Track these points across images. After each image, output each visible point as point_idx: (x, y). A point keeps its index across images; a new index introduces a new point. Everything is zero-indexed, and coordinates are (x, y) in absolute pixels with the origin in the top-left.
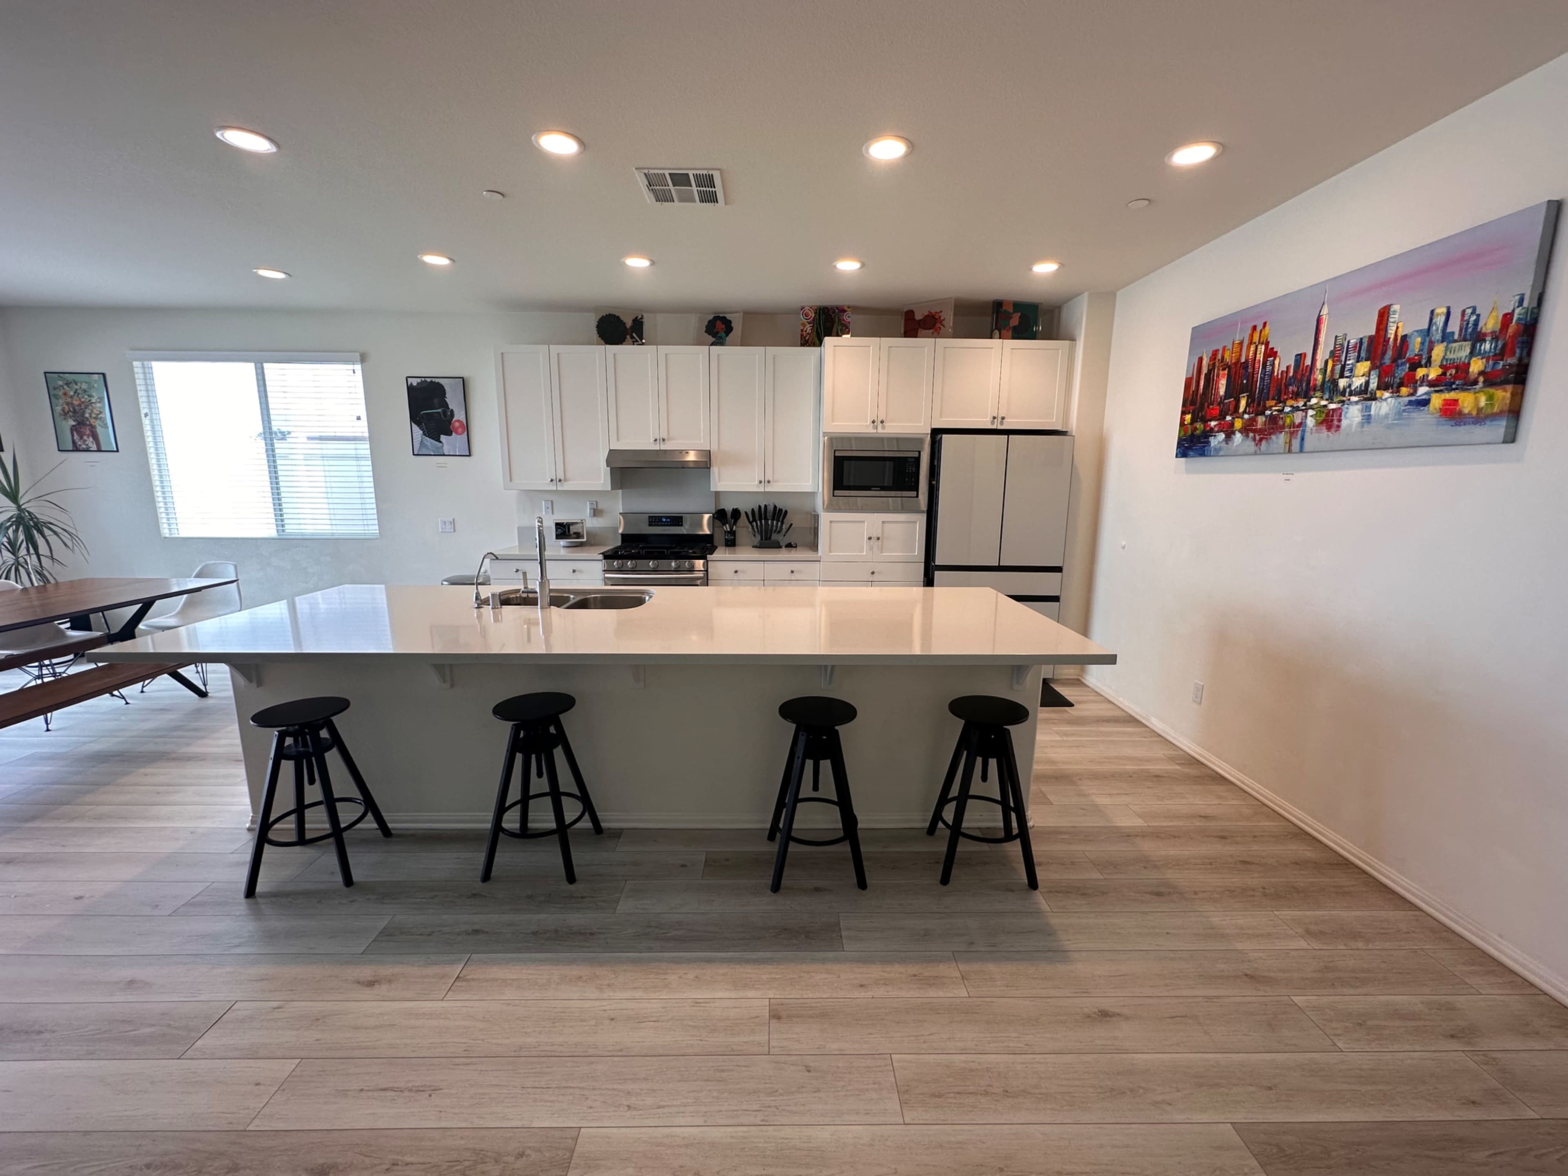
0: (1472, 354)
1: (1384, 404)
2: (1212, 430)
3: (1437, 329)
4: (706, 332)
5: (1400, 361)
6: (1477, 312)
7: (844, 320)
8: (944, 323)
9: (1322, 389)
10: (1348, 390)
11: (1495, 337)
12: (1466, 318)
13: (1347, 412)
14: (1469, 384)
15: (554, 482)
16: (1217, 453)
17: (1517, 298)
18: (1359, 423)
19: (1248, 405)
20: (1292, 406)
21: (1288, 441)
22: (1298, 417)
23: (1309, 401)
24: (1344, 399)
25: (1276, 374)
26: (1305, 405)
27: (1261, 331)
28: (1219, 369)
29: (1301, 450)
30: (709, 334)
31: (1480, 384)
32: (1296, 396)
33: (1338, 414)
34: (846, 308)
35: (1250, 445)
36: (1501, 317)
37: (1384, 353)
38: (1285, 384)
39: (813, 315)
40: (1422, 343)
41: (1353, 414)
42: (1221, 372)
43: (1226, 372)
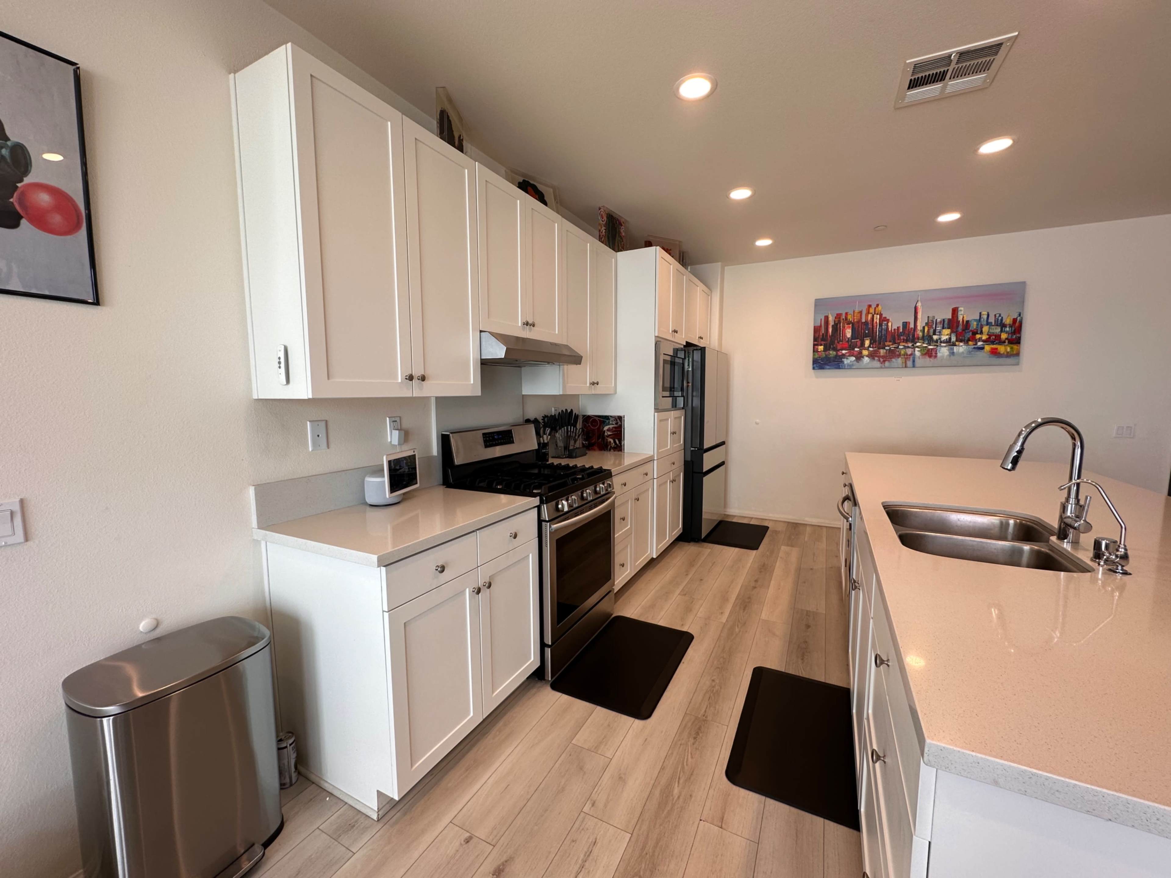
0: (1001, 331)
3: (984, 320)
5: (967, 331)
6: (1002, 316)
7: (621, 233)
9: (923, 338)
10: (939, 341)
11: (1011, 326)
12: (997, 317)
14: (1002, 342)
15: (413, 381)
17: (1018, 313)
19: (871, 343)
20: (903, 346)
23: (916, 344)
24: (937, 344)
25: (890, 330)
26: (913, 345)
27: (875, 309)
28: (843, 323)
31: (1007, 343)
32: (906, 341)
36: (1012, 320)
37: (958, 326)
38: (897, 335)
39: (606, 218)
40: (977, 325)
42: (846, 326)
43: (851, 325)
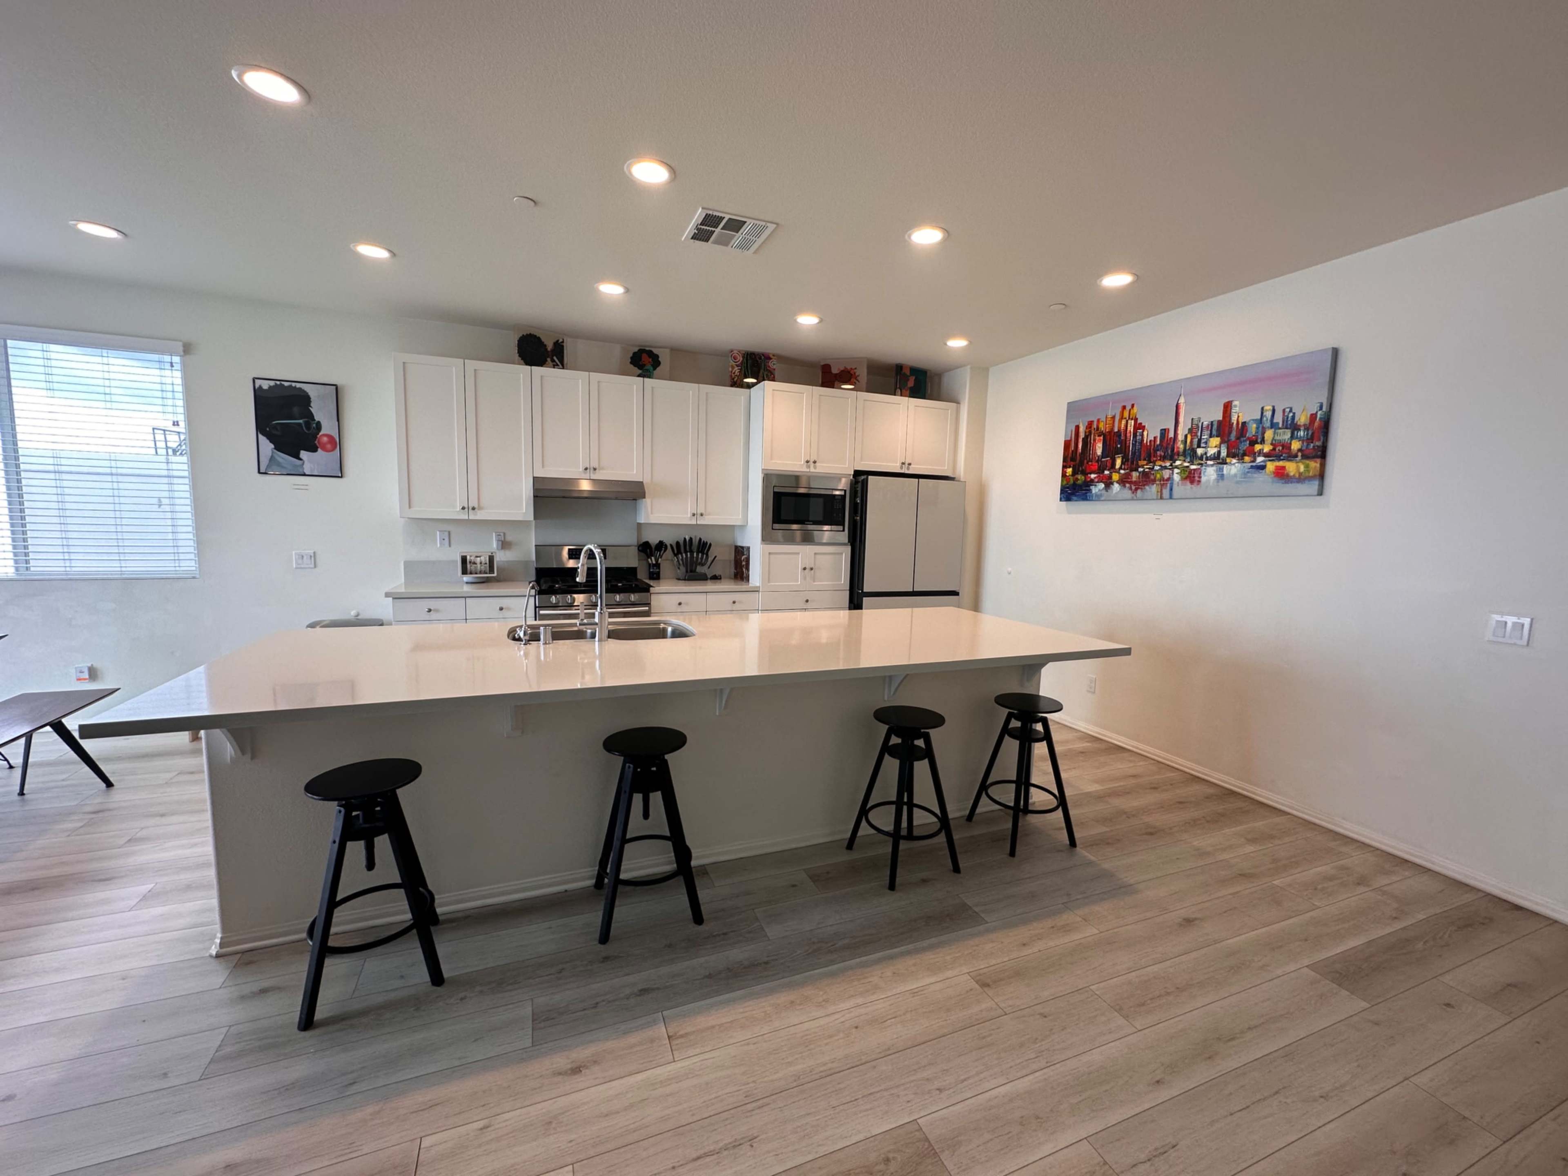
0: (1292, 437)
1: (1233, 467)
2: (1092, 481)
3: (1267, 420)
4: (631, 363)
5: (1242, 439)
6: (1293, 411)
7: (769, 367)
8: (858, 378)
9: (1184, 454)
10: (1205, 456)
11: (1307, 428)
12: (1286, 414)
13: (1205, 472)
14: (1291, 457)
15: (466, 510)
16: (1098, 498)
17: (1319, 404)
18: (1214, 480)
19: (1123, 463)
20: (1160, 466)
21: (1159, 490)
22: (1166, 474)
23: (1175, 462)
24: (1202, 462)
25: (1145, 442)
26: (1171, 465)
27: (1130, 410)
28: (1095, 436)
29: (1171, 497)
30: (635, 366)
31: (1299, 458)
32: (1163, 458)
33: (1198, 473)
34: (771, 356)
35: (1127, 493)
36: (1309, 416)
37: (1230, 433)
38: (1153, 449)
39: (741, 359)
40: (1257, 428)
41: (1210, 473)
42: (1097, 438)
43: (1102, 438)
